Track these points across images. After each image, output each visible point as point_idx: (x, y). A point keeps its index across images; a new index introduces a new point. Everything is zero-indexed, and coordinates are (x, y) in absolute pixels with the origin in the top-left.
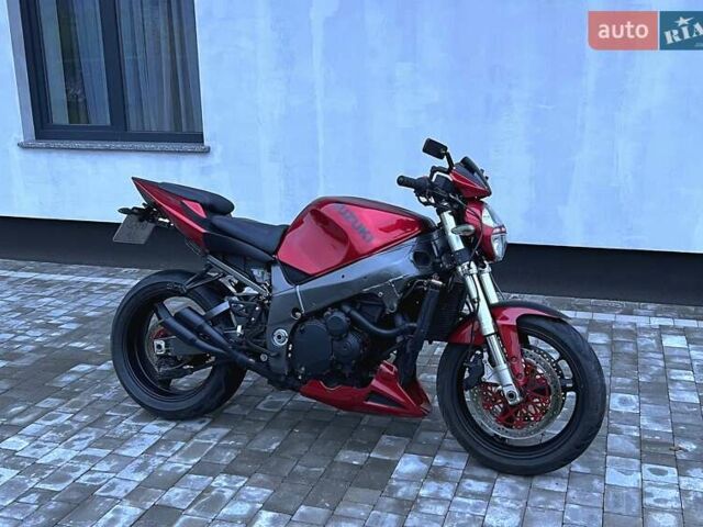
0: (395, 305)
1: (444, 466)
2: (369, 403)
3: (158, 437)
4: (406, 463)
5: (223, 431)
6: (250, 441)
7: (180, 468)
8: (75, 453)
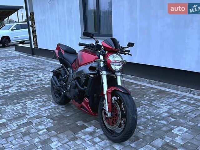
0: (83, 81)
1: (97, 132)
2: (82, 109)
3: (51, 107)
4: (90, 128)
5: (64, 109)
6: (66, 113)
7: (45, 115)
8: (34, 107)
